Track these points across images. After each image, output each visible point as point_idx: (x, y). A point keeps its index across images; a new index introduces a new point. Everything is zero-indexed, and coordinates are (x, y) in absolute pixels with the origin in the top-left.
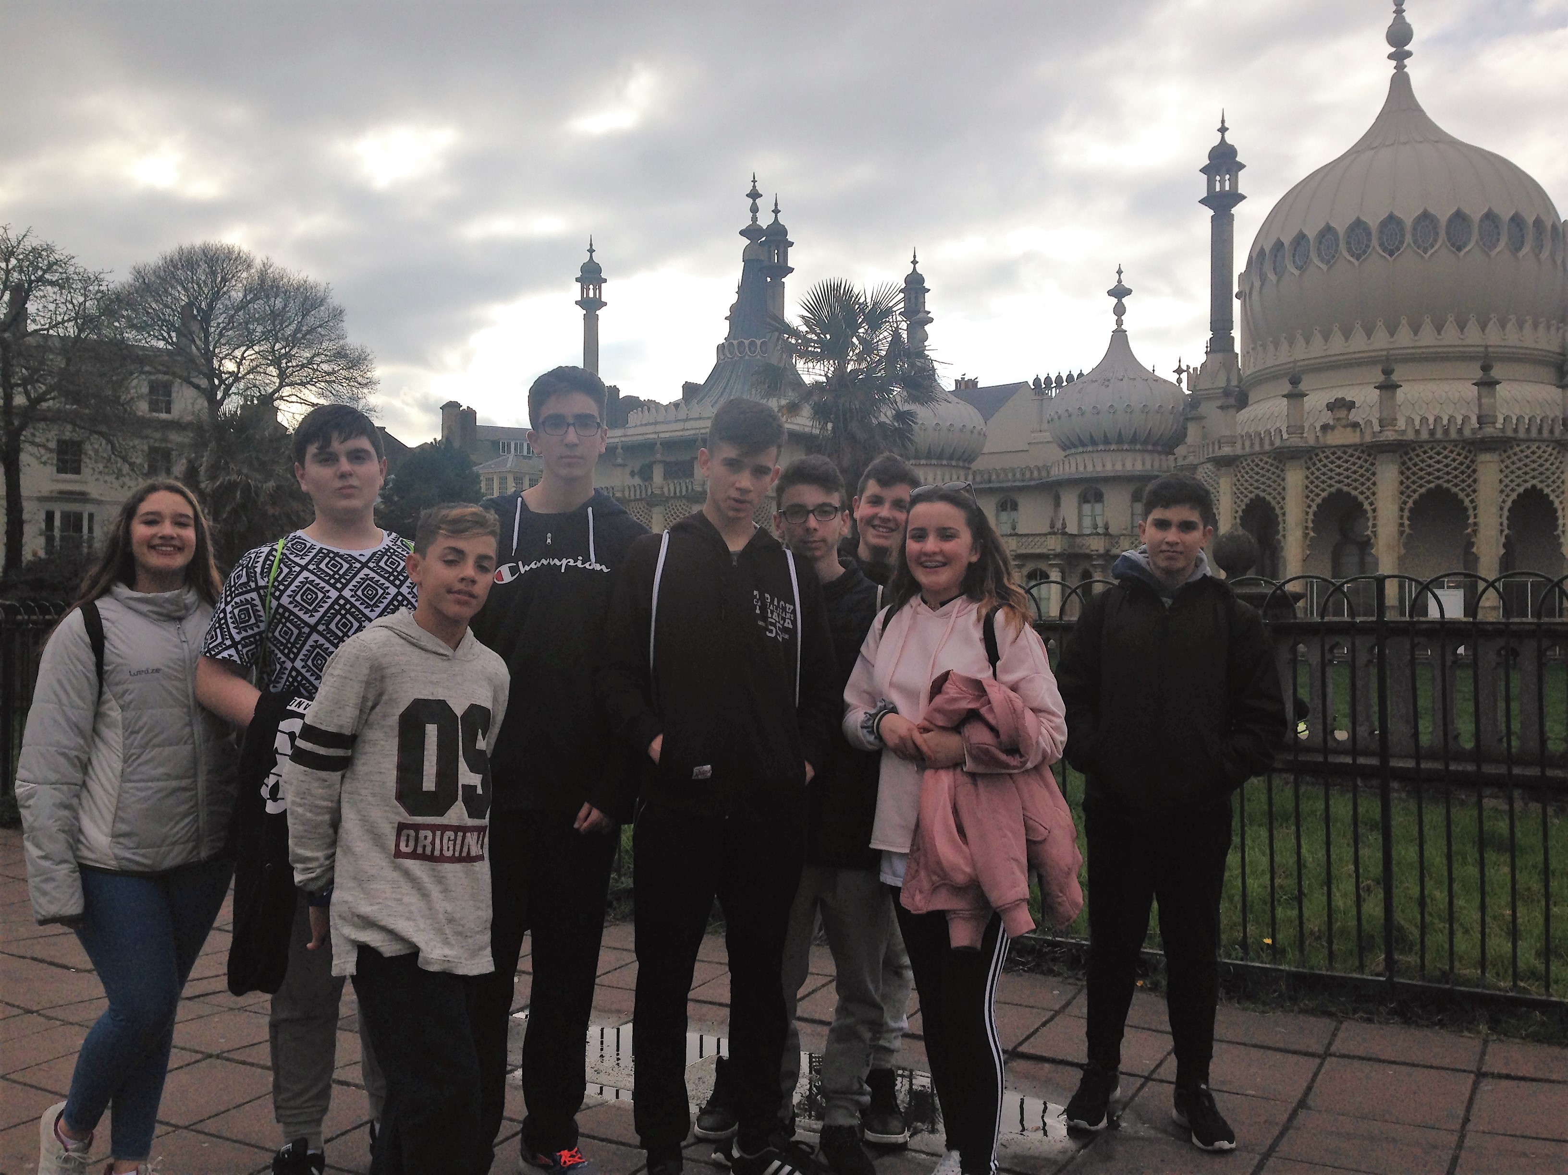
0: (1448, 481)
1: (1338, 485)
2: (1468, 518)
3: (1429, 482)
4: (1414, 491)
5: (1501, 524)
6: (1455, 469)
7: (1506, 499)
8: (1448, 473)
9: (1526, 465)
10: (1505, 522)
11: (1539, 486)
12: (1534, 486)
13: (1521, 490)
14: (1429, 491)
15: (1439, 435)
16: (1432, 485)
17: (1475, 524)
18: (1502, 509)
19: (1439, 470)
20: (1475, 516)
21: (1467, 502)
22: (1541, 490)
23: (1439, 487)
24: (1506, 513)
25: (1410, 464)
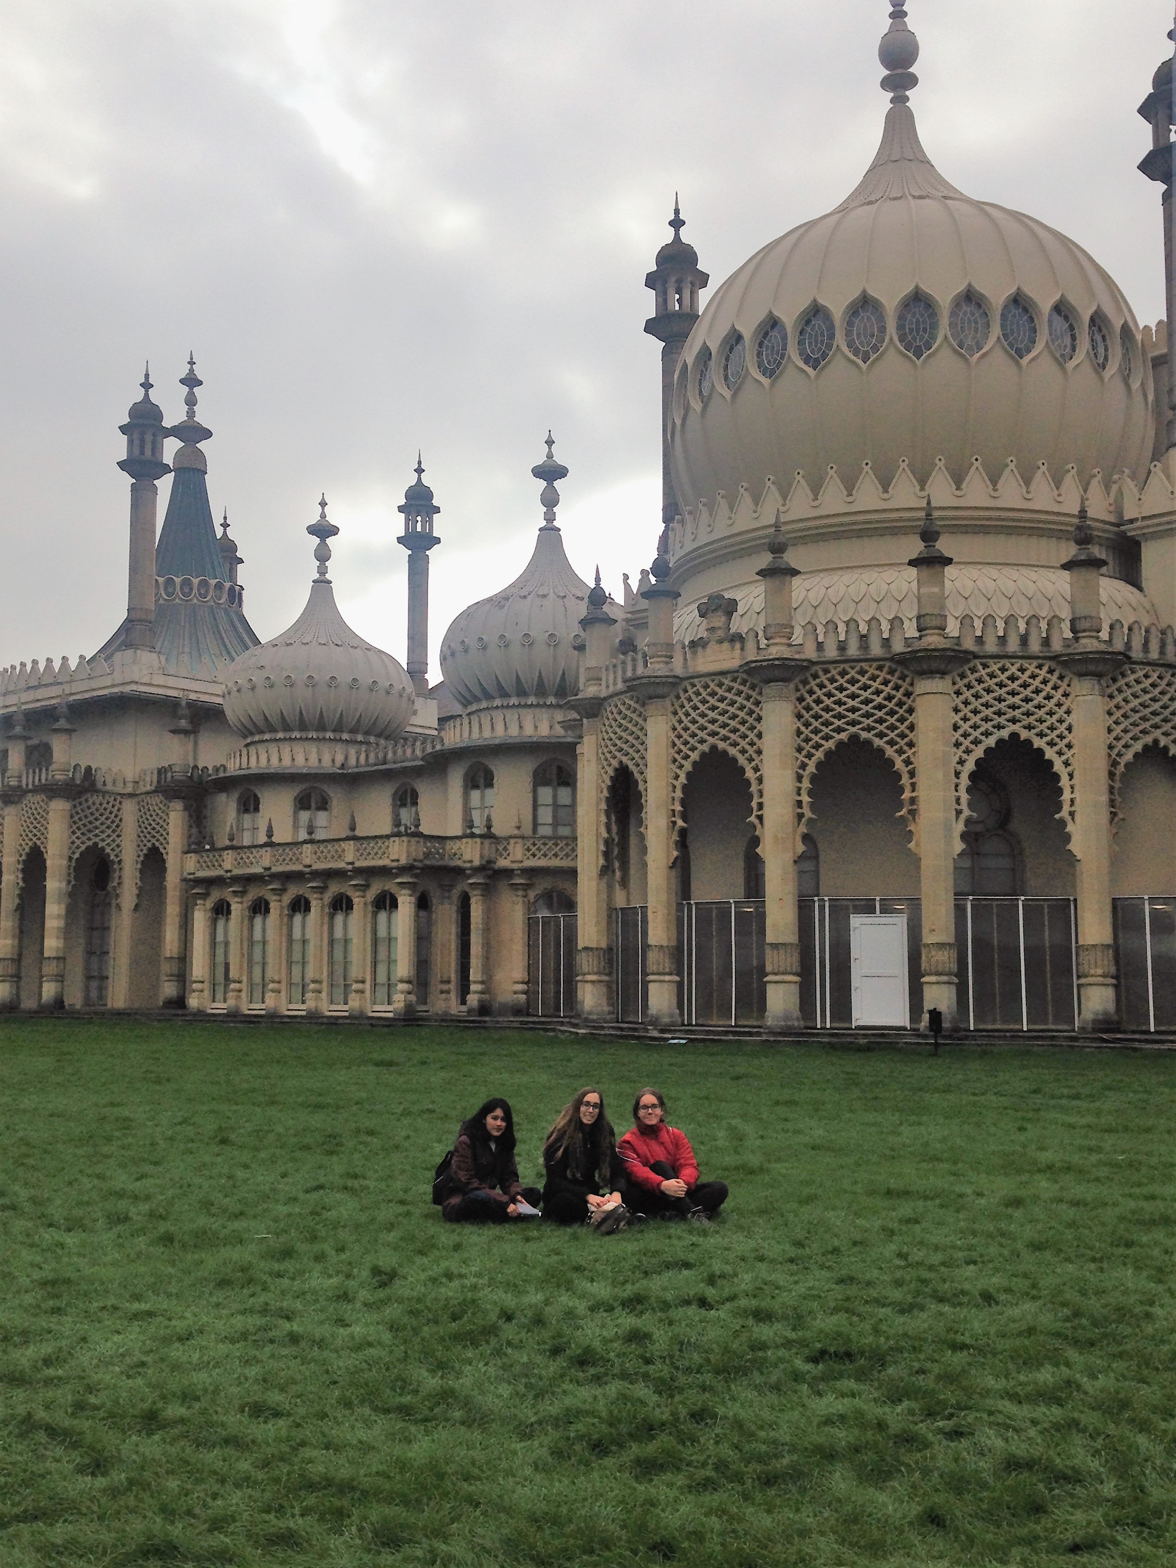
0: (869, 729)
1: (711, 740)
2: (902, 790)
3: (839, 730)
4: (817, 746)
5: (958, 801)
6: (880, 707)
7: (965, 756)
8: (868, 715)
9: (1000, 700)
10: (965, 797)
11: (1024, 734)
12: (1014, 736)
13: (991, 742)
14: (840, 744)
15: (853, 651)
16: (843, 736)
17: (913, 800)
18: (957, 774)
19: (853, 710)
20: (913, 786)
21: (899, 764)
22: (1029, 742)
23: (854, 737)
24: (965, 781)
25: (809, 700)
